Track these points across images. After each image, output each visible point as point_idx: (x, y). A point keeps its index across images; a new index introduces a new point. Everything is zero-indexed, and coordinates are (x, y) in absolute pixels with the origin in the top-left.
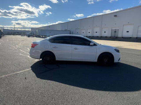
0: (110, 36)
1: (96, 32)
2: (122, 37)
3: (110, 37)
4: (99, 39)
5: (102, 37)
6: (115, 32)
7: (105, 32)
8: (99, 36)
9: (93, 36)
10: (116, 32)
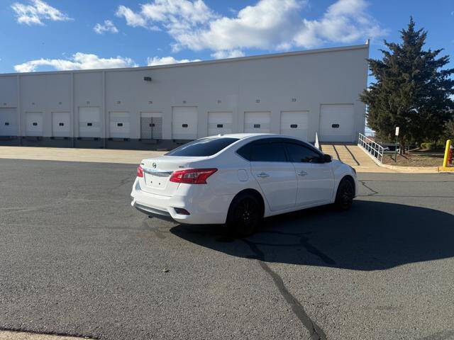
0: (138, 136)
1: (90, 124)
2: (174, 141)
3: (140, 140)
4: (102, 148)
5: (110, 139)
6: (152, 125)
7: (120, 125)
8: (102, 136)
9: (77, 136)
10: (154, 125)
